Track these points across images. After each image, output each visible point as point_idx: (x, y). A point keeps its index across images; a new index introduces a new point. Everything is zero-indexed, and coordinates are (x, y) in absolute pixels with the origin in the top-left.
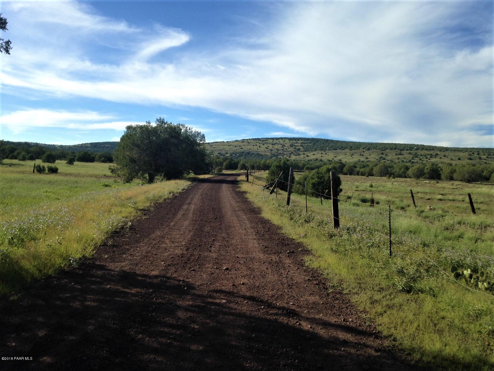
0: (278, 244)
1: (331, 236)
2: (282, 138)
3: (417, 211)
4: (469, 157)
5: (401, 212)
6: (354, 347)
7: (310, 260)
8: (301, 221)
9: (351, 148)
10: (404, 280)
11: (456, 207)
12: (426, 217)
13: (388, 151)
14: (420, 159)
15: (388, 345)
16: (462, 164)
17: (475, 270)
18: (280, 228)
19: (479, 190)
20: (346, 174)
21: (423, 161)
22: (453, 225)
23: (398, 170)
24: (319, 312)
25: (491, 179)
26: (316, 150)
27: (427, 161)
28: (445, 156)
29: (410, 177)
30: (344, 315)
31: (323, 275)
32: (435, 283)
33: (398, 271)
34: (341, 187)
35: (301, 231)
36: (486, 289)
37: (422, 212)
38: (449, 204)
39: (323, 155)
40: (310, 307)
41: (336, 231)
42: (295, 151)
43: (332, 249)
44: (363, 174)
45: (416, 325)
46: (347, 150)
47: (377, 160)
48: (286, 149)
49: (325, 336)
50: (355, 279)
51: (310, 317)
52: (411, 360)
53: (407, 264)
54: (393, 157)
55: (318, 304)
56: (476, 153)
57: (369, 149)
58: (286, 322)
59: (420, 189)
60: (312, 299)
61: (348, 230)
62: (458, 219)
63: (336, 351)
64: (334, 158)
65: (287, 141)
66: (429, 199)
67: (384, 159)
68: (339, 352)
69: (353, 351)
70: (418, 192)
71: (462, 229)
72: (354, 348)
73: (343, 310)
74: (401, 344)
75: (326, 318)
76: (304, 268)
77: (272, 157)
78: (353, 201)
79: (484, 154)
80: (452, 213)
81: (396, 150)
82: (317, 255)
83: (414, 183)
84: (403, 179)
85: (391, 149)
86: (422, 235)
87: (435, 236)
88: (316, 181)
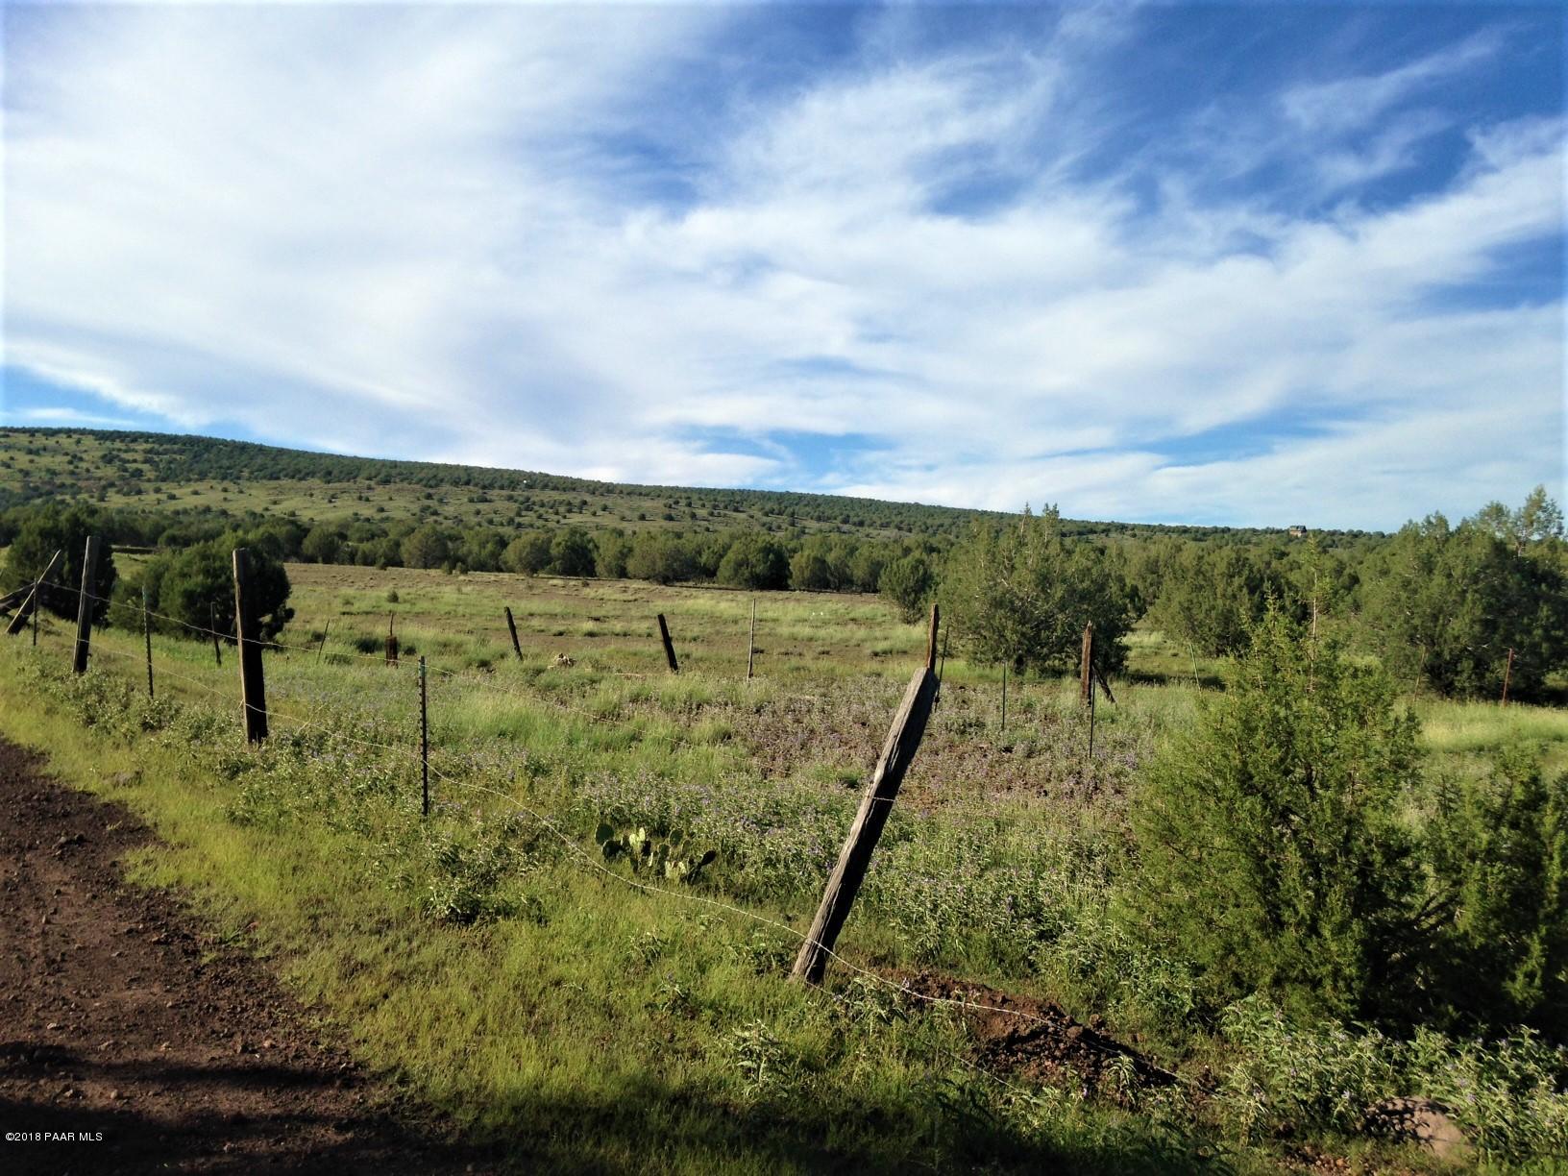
0: (21, 815)
1: (234, 770)
2: (69, 432)
3: (525, 671)
4: (667, 511)
5: (479, 677)
6: (268, 1133)
7: (147, 862)
8: (126, 725)
9: (328, 476)
10: (457, 885)
11: (630, 654)
12: (550, 687)
13: (445, 488)
14: (540, 517)
15: (382, 1101)
16: (649, 533)
17: (660, 830)
18: (38, 757)
19: (690, 602)
20: (311, 560)
21: (546, 520)
22: (618, 705)
23: (475, 549)
24: (157, 1038)
25: (718, 573)
26: (202, 476)
27: (558, 522)
28: (605, 508)
29: (511, 570)
30: (247, 1031)
31: (188, 907)
32: (546, 879)
33: (442, 861)
34: (289, 603)
35: (123, 762)
36: (684, 879)
37: (539, 672)
38: (613, 647)
39: (229, 496)
40: (123, 1025)
41: (252, 753)
42: (122, 478)
43: (233, 813)
44: (368, 561)
45: (473, 1019)
46: (315, 482)
47: (414, 515)
48: (88, 470)
49: (170, 1117)
50: (300, 906)
51: (120, 1061)
52: (449, 1133)
53: (474, 836)
54: (464, 509)
55: (159, 1010)
56: (683, 502)
57: (386, 481)
58: (21, 1094)
59: (536, 605)
60: (134, 997)
61: (296, 744)
62: (629, 688)
63: (203, 1160)
64: (272, 507)
65: (89, 442)
66: (561, 634)
67: (435, 513)
68: (215, 1159)
69: (262, 1146)
70: (532, 615)
71: (640, 714)
72: (266, 1137)
73: (246, 1015)
74: (423, 1088)
75: (181, 1056)
76: (120, 892)
77: (28, 499)
78: (330, 648)
79: (703, 506)
80: (619, 671)
81: (471, 487)
82: (174, 842)
83: (522, 586)
84: (492, 576)
85: (456, 483)
86: (532, 742)
87: (570, 742)
88: (197, 585)
